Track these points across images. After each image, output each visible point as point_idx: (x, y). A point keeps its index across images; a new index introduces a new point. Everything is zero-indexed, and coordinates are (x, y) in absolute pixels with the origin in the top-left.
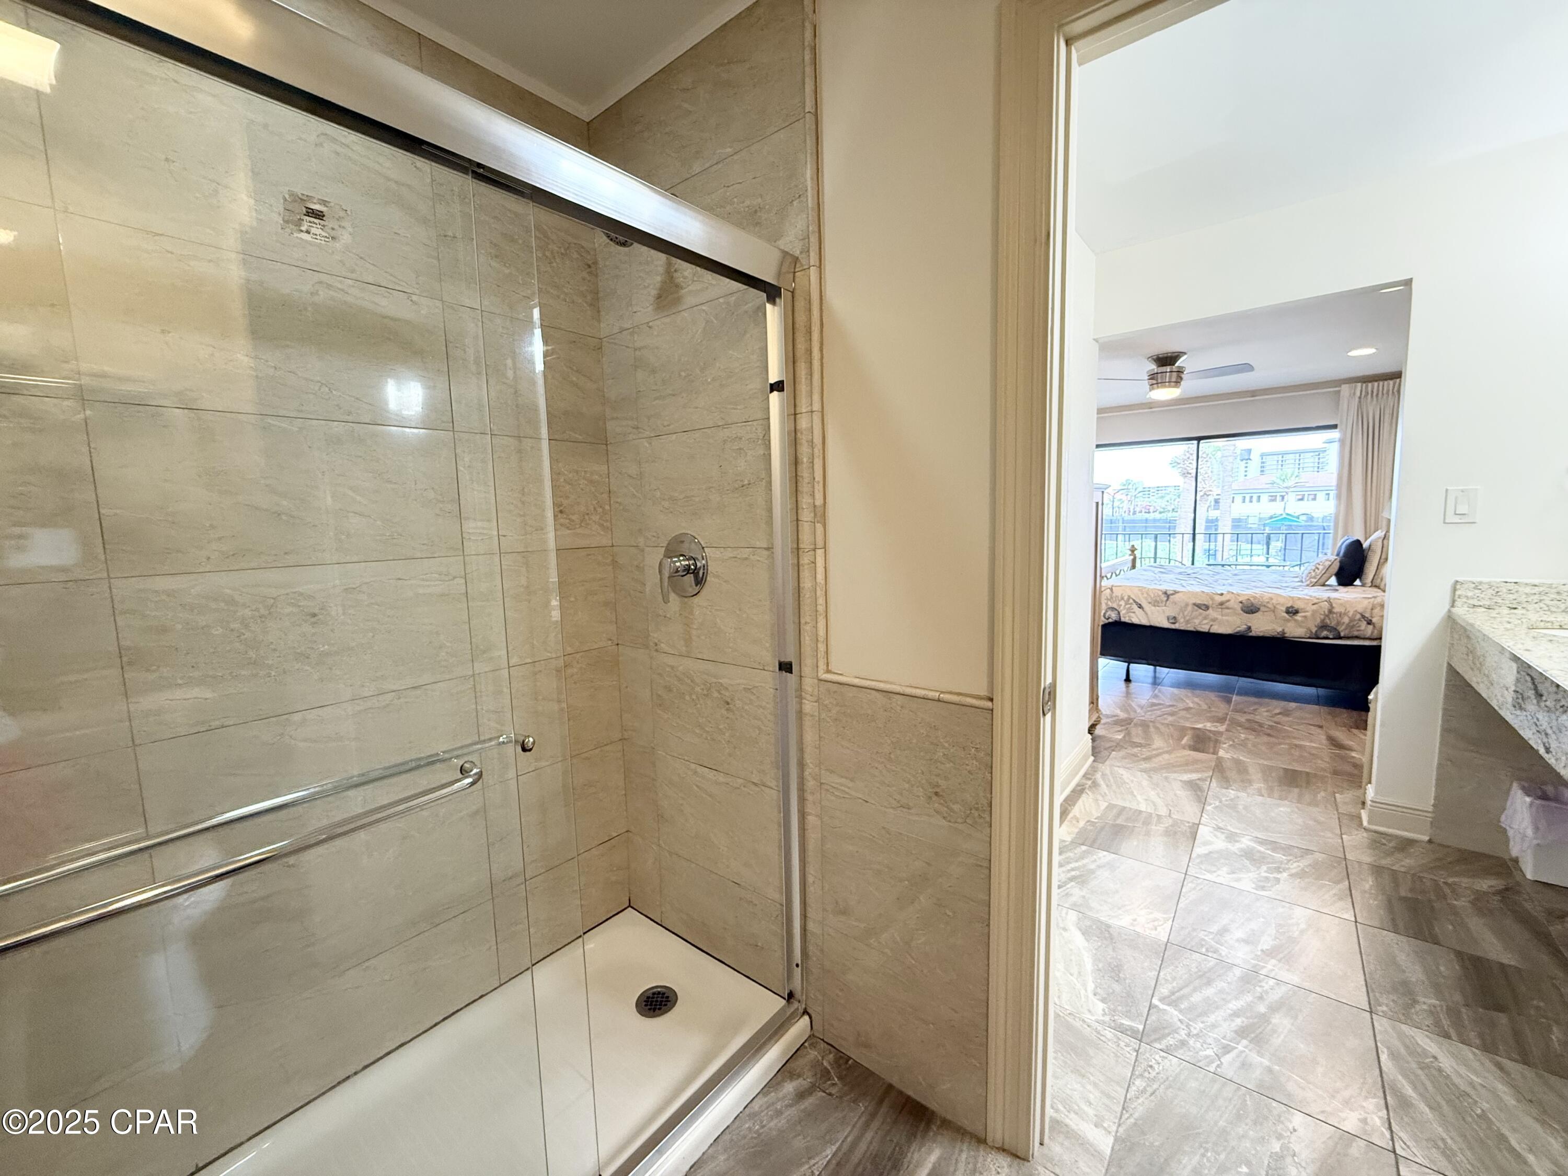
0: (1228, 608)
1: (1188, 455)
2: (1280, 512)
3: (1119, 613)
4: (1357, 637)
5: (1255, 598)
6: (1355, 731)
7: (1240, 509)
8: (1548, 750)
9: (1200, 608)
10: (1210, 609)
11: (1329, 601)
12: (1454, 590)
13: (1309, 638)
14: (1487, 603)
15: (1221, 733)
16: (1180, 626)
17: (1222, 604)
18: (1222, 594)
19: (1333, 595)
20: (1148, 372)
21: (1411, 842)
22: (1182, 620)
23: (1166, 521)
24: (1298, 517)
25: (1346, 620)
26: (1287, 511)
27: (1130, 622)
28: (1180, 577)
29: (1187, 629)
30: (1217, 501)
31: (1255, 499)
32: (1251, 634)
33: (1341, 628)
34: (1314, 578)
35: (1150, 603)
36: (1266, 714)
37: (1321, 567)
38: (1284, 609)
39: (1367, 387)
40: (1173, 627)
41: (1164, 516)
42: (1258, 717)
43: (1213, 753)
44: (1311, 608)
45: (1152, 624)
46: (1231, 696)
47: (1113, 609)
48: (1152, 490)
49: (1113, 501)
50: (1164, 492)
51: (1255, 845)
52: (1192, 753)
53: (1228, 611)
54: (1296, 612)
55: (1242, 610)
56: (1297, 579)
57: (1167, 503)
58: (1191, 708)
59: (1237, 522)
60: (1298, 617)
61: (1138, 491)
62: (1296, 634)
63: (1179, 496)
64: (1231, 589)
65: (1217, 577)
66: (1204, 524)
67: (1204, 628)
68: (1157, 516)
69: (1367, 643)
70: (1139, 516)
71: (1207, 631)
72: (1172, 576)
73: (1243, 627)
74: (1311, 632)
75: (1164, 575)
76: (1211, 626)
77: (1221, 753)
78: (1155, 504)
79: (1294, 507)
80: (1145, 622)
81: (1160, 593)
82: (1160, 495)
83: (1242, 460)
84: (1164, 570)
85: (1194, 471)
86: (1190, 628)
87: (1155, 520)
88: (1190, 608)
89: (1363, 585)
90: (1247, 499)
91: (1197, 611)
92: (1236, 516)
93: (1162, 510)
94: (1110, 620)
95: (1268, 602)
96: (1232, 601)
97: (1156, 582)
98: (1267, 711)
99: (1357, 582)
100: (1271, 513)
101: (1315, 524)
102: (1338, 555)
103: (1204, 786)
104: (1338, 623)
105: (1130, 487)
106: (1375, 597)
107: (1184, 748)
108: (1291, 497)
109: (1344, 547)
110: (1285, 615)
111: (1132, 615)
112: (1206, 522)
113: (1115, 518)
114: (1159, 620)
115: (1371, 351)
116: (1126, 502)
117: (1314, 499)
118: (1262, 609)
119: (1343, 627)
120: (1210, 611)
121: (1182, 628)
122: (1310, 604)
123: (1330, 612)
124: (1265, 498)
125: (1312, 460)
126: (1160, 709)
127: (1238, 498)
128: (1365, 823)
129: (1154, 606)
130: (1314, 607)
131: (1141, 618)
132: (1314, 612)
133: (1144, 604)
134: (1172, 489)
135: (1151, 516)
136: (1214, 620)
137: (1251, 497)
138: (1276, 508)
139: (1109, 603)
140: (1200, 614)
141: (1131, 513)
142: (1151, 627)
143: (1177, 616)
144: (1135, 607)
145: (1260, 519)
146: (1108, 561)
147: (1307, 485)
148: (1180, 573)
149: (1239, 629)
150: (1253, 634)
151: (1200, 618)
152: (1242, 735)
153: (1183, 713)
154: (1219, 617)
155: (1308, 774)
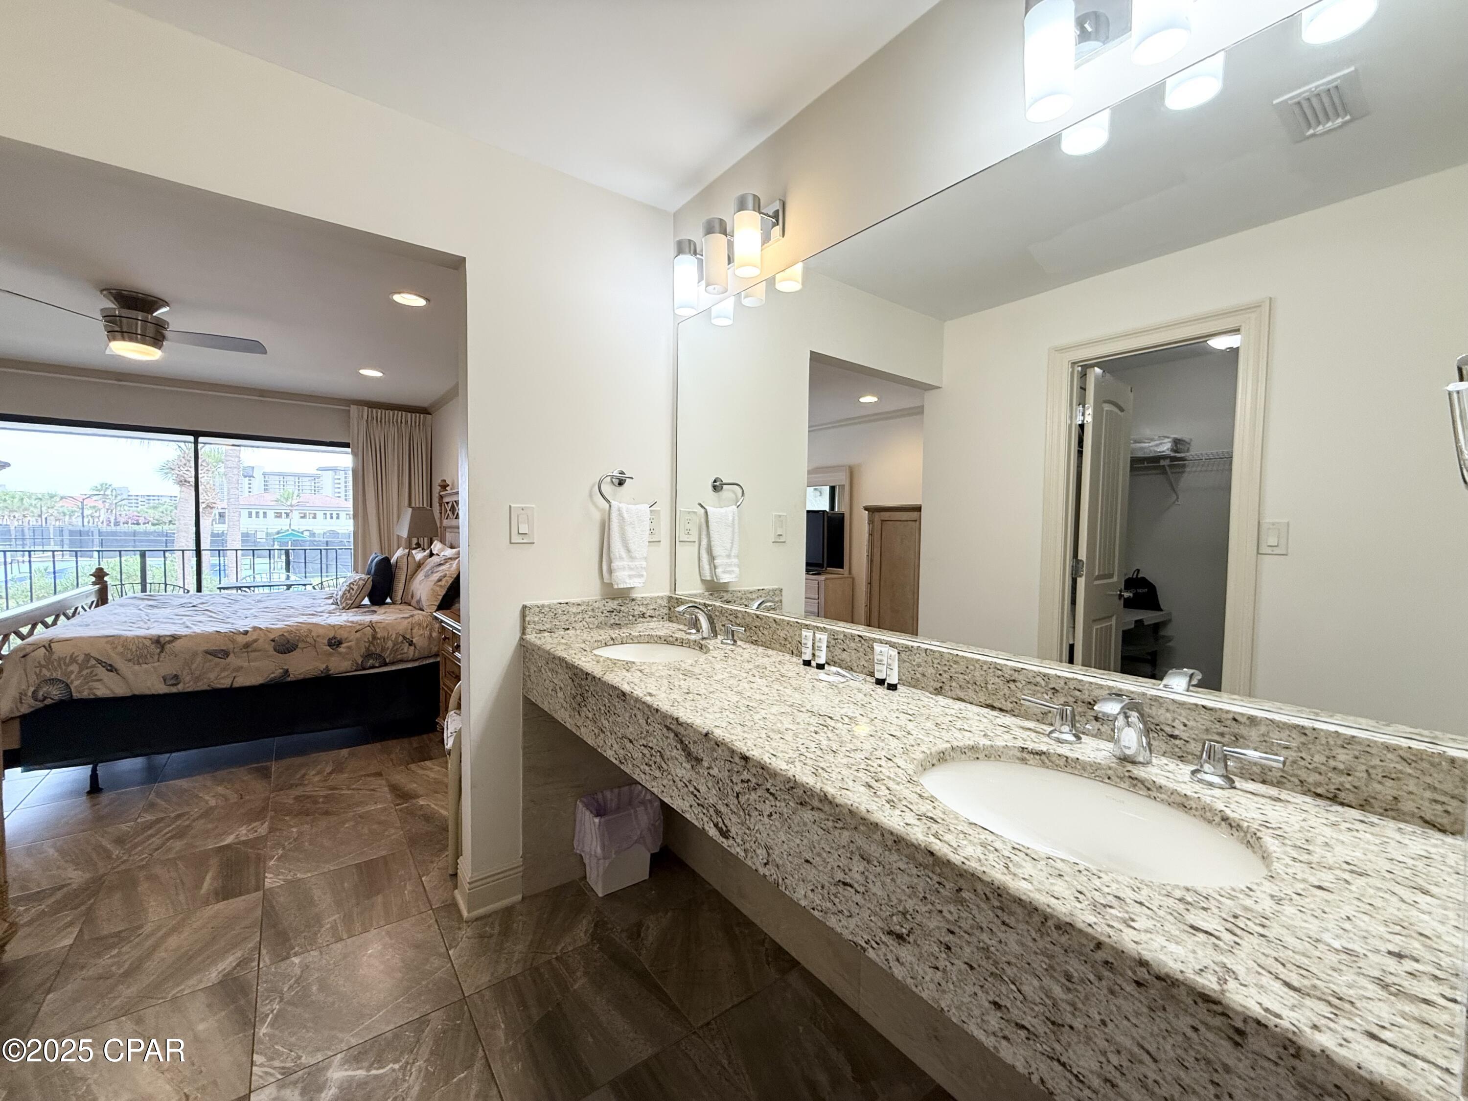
0: (255, 651)
1: (184, 461)
2: (285, 528)
3: (67, 686)
4: (402, 661)
5: (290, 632)
6: (413, 766)
7: (247, 524)
8: (725, 834)
9: (215, 656)
10: (232, 655)
11: (371, 625)
12: (523, 616)
13: (356, 670)
14: (548, 626)
15: (264, 838)
16: (187, 685)
17: (247, 646)
18: (246, 633)
19: (375, 618)
20: (102, 310)
21: (509, 911)
22: (188, 679)
23: (161, 534)
24: (302, 533)
25: (390, 644)
26: (292, 527)
27: (92, 697)
28: (182, 611)
29: (197, 689)
30: (222, 515)
31: (261, 515)
32: (289, 679)
33: (386, 654)
34: (350, 599)
35: (130, 660)
36: (317, 779)
37: (355, 588)
38: (326, 641)
39: (372, 412)
40: (174, 690)
41: (159, 528)
42: (308, 789)
43: (257, 890)
44: (354, 636)
45: (137, 693)
46: (269, 764)
47: (52, 681)
48: (140, 499)
49: (83, 509)
50: (156, 502)
51: (350, 1073)
52: (221, 905)
53: (257, 653)
54: (340, 643)
55: (275, 650)
56: (331, 601)
57: (161, 514)
58: (212, 809)
59: (246, 537)
60: (342, 649)
61: (119, 498)
62: (342, 669)
63: (176, 508)
64: (256, 623)
65: (236, 606)
66: (209, 538)
67: (225, 683)
68: (150, 528)
69: (410, 665)
70: (123, 528)
71: (229, 686)
72: (167, 611)
73: (279, 672)
74: (357, 664)
75: (156, 611)
76: (234, 678)
77: (271, 881)
78: (146, 515)
79: (298, 524)
80: (121, 691)
81: (148, 643)
82: (151, 505)
83: (245, 477)
84: (156, 604)
85: (193, 479)
86: (202, 686)
87: (146, 533)
88: (199, 659)
89: (393, 603)
90: (254, 515)
91: (210, 661)
92: (245, 530)
93: (156, 522)
94: (48, 702)
95: (307, 636)
96: (261, 641)
97: (141, 624)
98: (317, 774)
99: (388, 600)
100: (278, 528)
101: (316, 539)
102: (369, 573)
103: (250, 976)
104: (383, 649)
105: (108, 492)
106: (412, 616)
107: (207, 903)
108: (295, 515)
109: (374, 564)
110: (328, 648)
111: (96, 684)
112: (212, 536)
113: (86, 529)
114: (149, 684)
115: (377, 374)
116: (103, 511)
117: (314, 517)
118: (300, 645)
119: (388, 652)
120: (231, 658)
121: (189, 690)
122: (353, 632)
123: (374, 637)
124: (271, 514)
125: (309, 484)
126: (159, 831)
127: (245, 513)
128: (465, 914)
129: (139, 664)
130: (358, 635)
131: (112, 687)
132: (358, 640)
133: (120, 664)
134: (168, 500)
135: (141, 528)
136: (239, 669)
137: (257, 513)
138: (282, 524)
139: (45, 671)
140: (217, 664)
141: (112, 524)
142: (134, 698)
143: (179, 673)
144: (101, 671)
145: (267, 534)
146: (39, 599)
147: (308, 504)
148: (182, 606)
149: (273, 675)
150: (292, 678)
151: (218, 669)
152: (294, 830)
153: (200, 825)
154: (246, 664)
155: (384, 857)
